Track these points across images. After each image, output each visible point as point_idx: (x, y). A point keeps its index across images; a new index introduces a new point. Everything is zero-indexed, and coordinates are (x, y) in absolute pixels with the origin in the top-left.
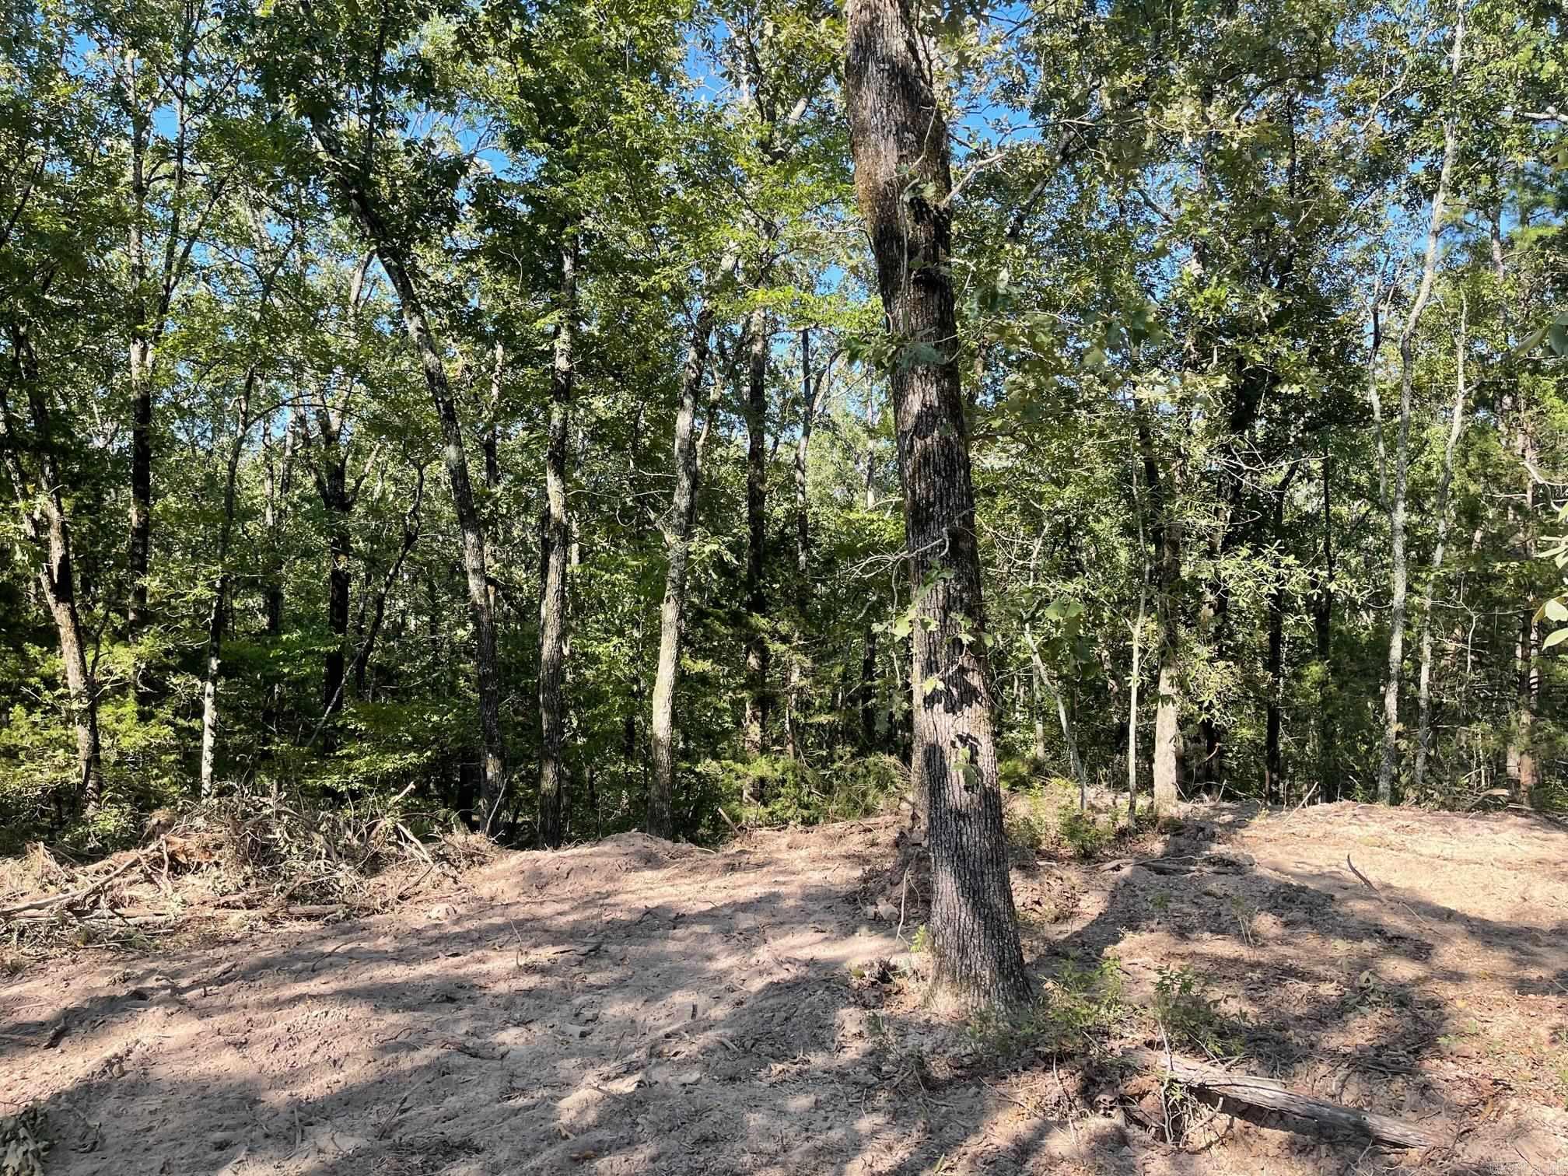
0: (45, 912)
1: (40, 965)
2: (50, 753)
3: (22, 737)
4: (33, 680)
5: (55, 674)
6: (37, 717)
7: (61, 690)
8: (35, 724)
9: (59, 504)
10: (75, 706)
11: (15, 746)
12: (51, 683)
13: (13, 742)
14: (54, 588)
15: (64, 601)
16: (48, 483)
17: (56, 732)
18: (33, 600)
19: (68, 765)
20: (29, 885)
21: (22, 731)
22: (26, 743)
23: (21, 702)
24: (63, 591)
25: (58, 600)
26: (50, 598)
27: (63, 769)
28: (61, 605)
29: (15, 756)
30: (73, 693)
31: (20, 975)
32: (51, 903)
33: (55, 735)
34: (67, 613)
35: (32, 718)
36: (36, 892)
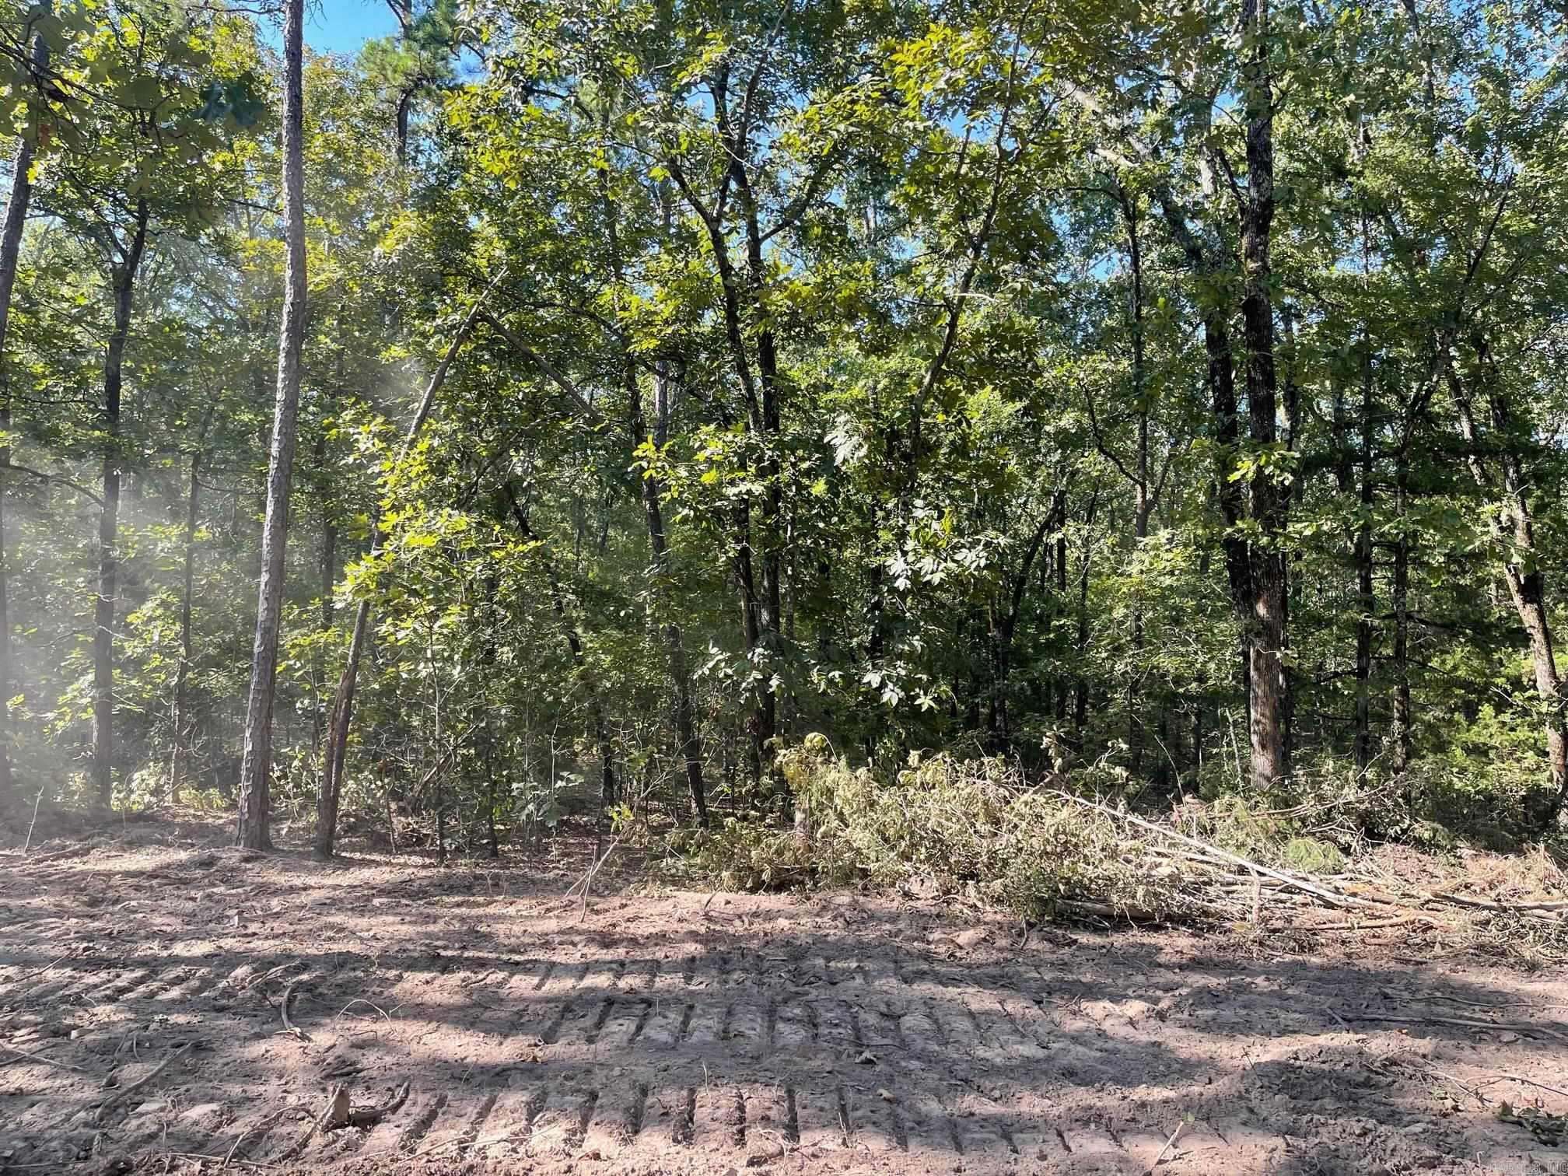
0: (1553, 914)
1: (1557, 967)
2: (1519, 754)
3: (1491, 735)
4: (1500, 681)
5: (1521, 676)
6: (1506, 717)
7: (1531, 692)
8: (1504, 724)
9: (1523, 504)
10: (1544, 708)
11: (1485, 744)
12: (1517, 683)
13: (1482, 740)
14: (1522, 589)
15: (1531, 602)
16: (1512, 484)
17: (1523, 733)
18: (1494, 602)
19: (1539, 768)
20: (1531, 883)
21: (1493, 730)
22: (1495, 741)
23: (1488, 701)
24: (1532, 590)
25: (1526, 601)
26: (1517, 600)
27: (1532, 772)
28: (1528, 606)
29: (1485, 754)
30: (1543, 695)
31: (1538, 973)
32: (1560, 907)
33: (1522, 738)
34: (1535, 614)
35: (1502, 717)
36: (1539, 893)
